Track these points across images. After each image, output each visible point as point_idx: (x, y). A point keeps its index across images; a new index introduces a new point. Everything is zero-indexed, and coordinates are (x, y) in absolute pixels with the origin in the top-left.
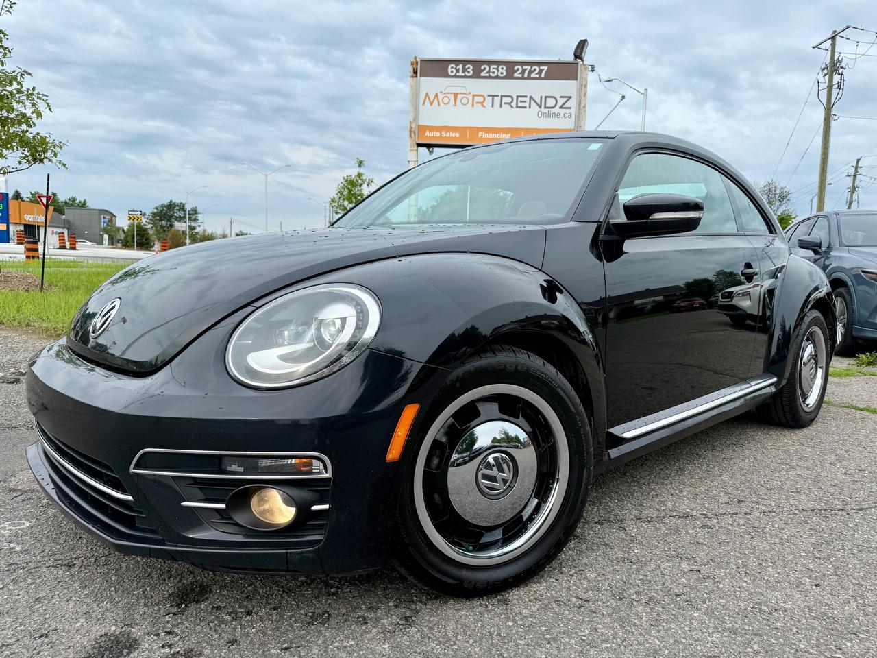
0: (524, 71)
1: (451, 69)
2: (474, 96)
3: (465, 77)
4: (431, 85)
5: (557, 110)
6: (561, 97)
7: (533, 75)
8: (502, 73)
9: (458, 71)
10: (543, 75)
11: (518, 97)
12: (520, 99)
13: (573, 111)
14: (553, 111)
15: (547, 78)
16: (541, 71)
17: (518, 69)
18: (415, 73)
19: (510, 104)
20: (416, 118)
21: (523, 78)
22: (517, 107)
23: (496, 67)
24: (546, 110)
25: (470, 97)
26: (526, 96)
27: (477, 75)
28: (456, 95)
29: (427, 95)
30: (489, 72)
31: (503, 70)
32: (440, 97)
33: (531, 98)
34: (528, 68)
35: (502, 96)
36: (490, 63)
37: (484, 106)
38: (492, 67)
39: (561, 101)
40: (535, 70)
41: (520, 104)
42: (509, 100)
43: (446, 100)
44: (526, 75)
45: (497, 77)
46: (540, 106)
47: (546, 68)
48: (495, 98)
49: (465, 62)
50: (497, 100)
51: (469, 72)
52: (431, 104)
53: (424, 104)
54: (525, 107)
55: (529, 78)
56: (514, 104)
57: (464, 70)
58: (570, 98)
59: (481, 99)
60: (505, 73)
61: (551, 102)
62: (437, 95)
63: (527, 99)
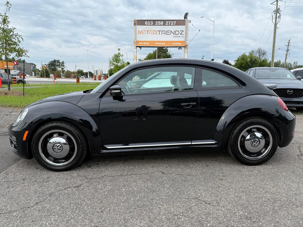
0: (169, 23)
1: (146, 23)
2: (153, 31)
3: (151, 25)
4: (140, 28)
5: (179, 35)
6: (180, 31)
8: (162, 24)
9: (148, 23)
10: (175, 24)
11: (167, 31)
12: (168, 32)
13: (184, 35)
14: (178, 35)
15: (176, 25)
16: (174, 23)
17: (167, 22)
18: (135, 24)
19: (165, 33)
20: (136, 38)
21: (168, 25)
22: (167, 34)
23: (160, 22)
24: (176, 35)
25: (152, 32)
26: (170, 31)
27: (154, 24)
28: (148, 31)
29: (139, 31)
30: (158, 23)
31: (162, 23)
32: (143, 31)
33: (171, 31)
34: (170, 22)
35: (162, 31)
36: (158, 21)
37: (157, 34)
38: (159, 22)
39: (180, 32)
40: (172, 22)
41: (168, 33)
42: (164, 32)
43: (145, 33)
44: (169, 24)
45: (161, 25)
46: (174, 34)
47: (175, 22)
48: (160, 32)
49: (150, 21)
50: (161, 32)
51: (152, 24)
52: (140, 34)
53: (138, 34)
54: (169, 34)
55: (170, 25)
56: (166, 33)
57: (150, 23)
58: (183, 31)
59: (156, 32)
60: (163, 24)
61: (177, 33)
62: (142, 31)
63: (170, 32)
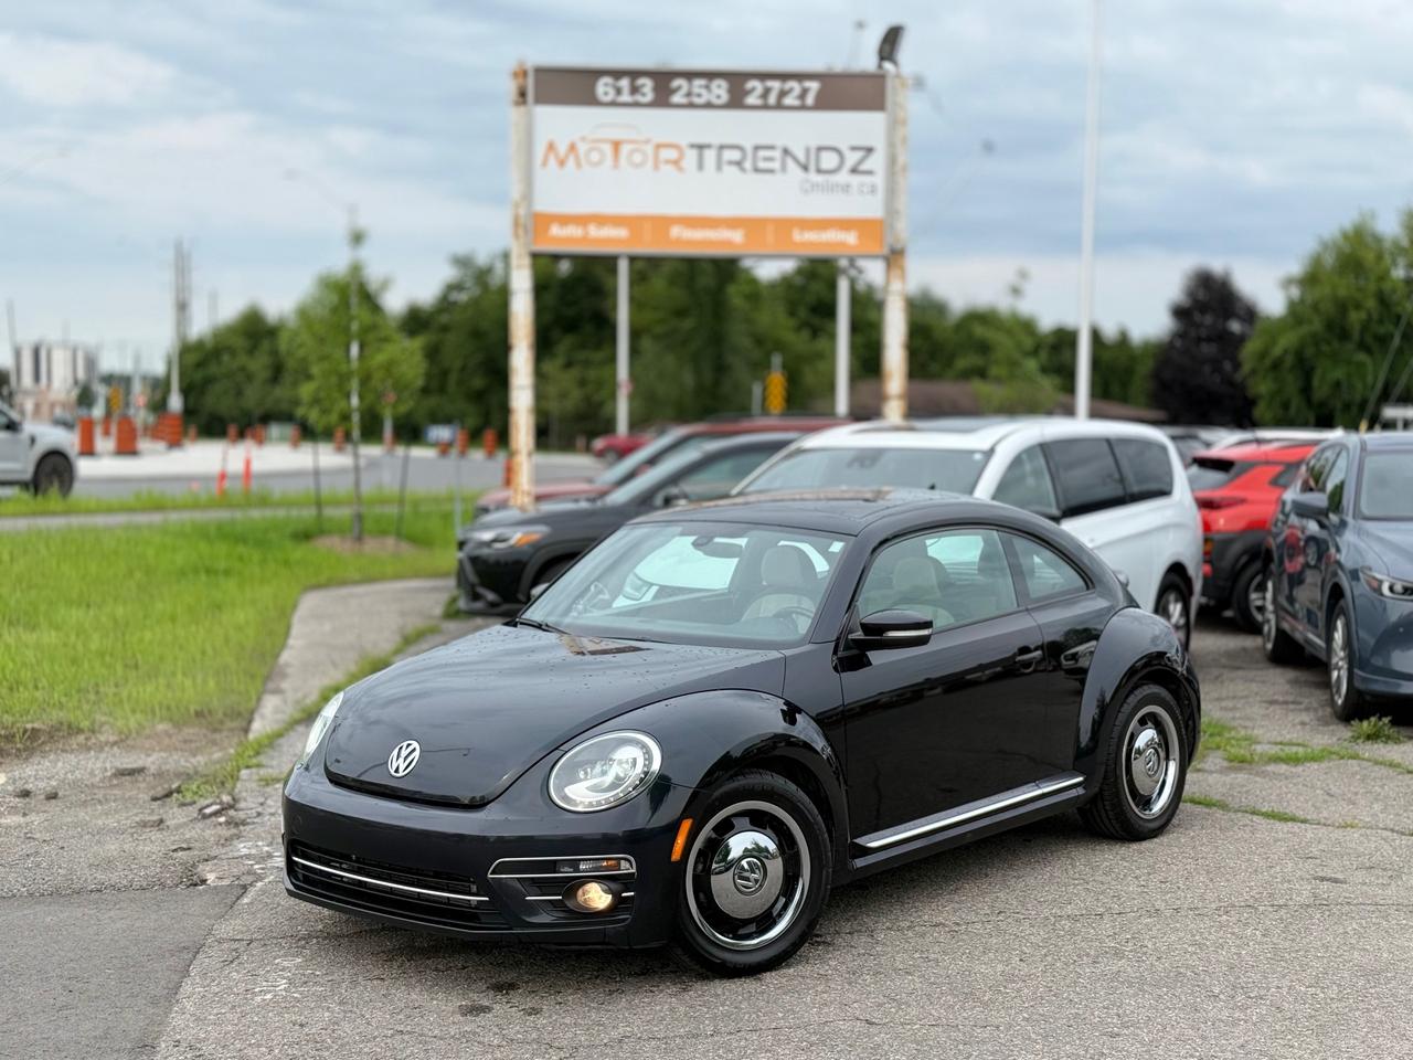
0: (767, 92)
1: (603, 88)
3: (636, 105)
4: (558, 122)
5: (843, 177)
7: (788, 101)
8: (719, 97)
9: (619, 91)
10: (810, 100)
12: (762, 153)
13: (879, 180)
14: (834, 178)
15: (818, 106)
16: (804, 92)
17: (754, 88)
18: (522, 94)
19: (739, 164)
20: (528, 196)
21: (765, 107)
22: (757, 170)
23: (704, 83)
24: (819, 178)
25: (649, 149)
26: (771, 148)
27: (662, 99)
28: (617, 145)
29: (551, 147)
30: (689, 94)
31: (720, 90)
32: (582, 148)
33: (786, 152)
34: (777, 85)
35: (722, 147)
36: (690, 75)
38: (696, 83)
39: (852, 158)
40: (791, 90)
41: (762, 165)
42: (735, 155)
44: (772, 100)
45: (709, 106)
46: (805, 168)
47: (815, 86)
49: (634, 74)
50: (710, 155)
51: (644, 95)
52: (562, 163)
53: (545, 163)
55: (779, 106)
57: (634, 90)
58: (869, 150)
59: (672, 154)
60: (725, 97)
61: (829, 161)
62: (572, 148)
63: (777, 154)
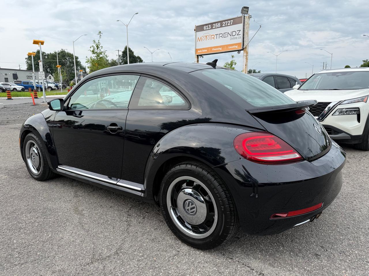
0: (226, 23)
1: (205, 28)
2: (211, 36)
3: (209, 29)
4: (200, 34)
5: (236, 36)
6: (237, 31)
7: (228, 24)
8: (219, 26)
9: (206, 28)
10: (231, 24)
11: (224, 33)
12: (225, 34)
13: (241, 35)
14: (235, 36)
15: (233, 24)
16: (231, 22)
17: (224, 23)
18: (195, 31)
20: (196, 46)
22: (224, 37)
23: (217, 24)
24: (233, 37)
25: (210, 36)
26: (226, 33)
27: (212, 28)
28: (206, 36)
29: (198, 38)
30: (215, 26)
31: (219, 25)
32: (202, 38)
33: (228, 33)
34: (227, 22)
35: (219, 34)
37: (214, 39)
38: (216, 24)
39: (237, 33)
40: (229, 22)
42: (221, 35)
43: (204, 39)
44: (226, 25)
45: (218, 28)
46: (231, 36)
47: (232, 21)
48: (217, 35)
49: (208, 24)
52: (200, 40)
53: (198, 41)
54: (226, 37)
55: (227, 26)
56: (223, 37)
57: (208, 27)
58: (240, 30)
59: (213, 37)
60: (220, 26)
61: (234, 33)
62: (201, 38)
63: (227, 34)
